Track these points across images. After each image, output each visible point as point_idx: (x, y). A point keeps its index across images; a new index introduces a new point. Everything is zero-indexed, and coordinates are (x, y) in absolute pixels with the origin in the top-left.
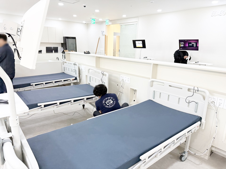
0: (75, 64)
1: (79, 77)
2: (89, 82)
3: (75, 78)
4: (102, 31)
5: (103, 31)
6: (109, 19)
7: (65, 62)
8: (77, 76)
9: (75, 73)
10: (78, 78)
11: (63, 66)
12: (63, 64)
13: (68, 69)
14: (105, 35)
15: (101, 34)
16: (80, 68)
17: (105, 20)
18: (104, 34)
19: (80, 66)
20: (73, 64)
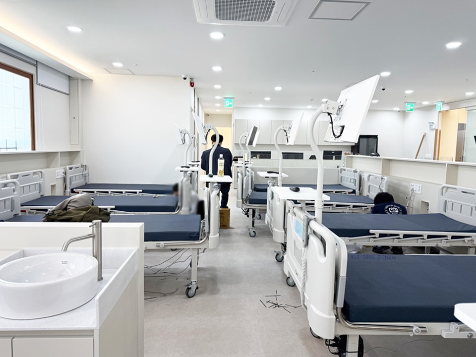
0: (355, 171)
1: (359, 190)
2: (368, 194)
3: (352, 190)
4: (430, 123)
5: (433, 123)
6: (442, 102)
7: (345, 170)
8: (357, 188)
9: (354, 185)
10: (357, 191)
11: (341, 175)
12: (341, 173)
13: (346, 179)
14: (437, 130)
15: (429, 127)
16: (362, 177)
17: (435, 103)
18: (434, 128)
19: (362, 174)
20: (352, 171)
